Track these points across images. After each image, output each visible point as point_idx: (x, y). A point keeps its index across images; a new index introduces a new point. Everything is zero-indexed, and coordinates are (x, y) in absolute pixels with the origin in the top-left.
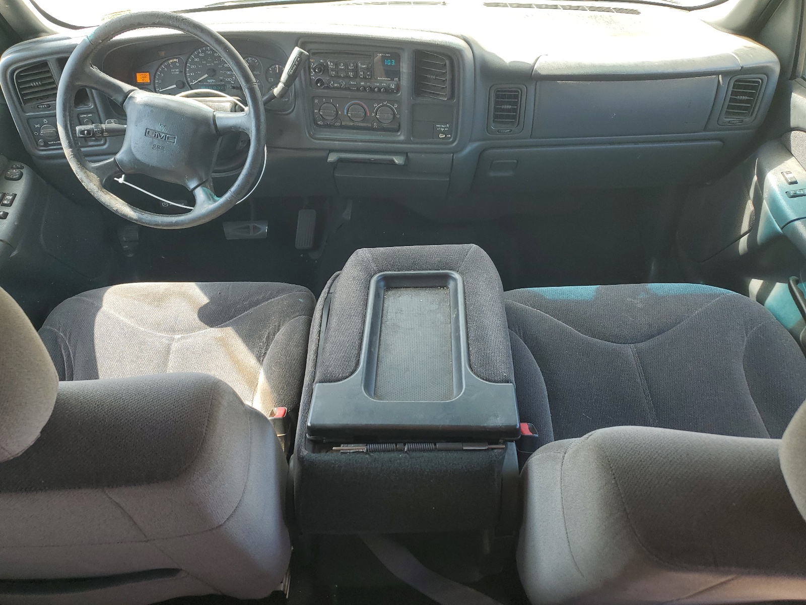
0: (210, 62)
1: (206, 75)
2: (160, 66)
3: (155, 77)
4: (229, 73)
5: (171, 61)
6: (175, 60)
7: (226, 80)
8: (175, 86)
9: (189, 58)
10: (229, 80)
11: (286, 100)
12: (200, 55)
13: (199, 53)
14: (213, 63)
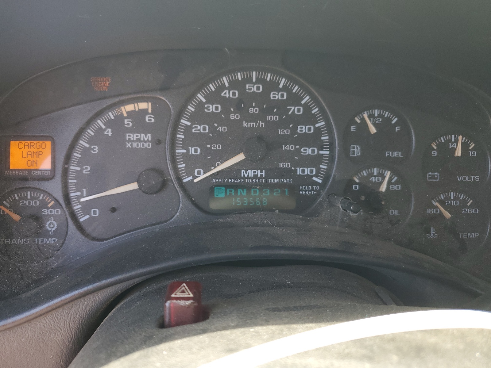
0: (254, 118)
1: (240, 157)
2: (89, 123)
3: (68, 158)
4: (309, 151)
5: (130, 107)
6: (143, 105)
7: (299, 171)
8: (134, 186)
9: (188, 101)
10: (307, 171)
11: (474, 235)
12: (227, 94)
13: (222, 87)
14: (265, 120)
